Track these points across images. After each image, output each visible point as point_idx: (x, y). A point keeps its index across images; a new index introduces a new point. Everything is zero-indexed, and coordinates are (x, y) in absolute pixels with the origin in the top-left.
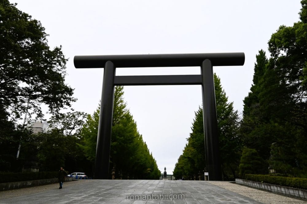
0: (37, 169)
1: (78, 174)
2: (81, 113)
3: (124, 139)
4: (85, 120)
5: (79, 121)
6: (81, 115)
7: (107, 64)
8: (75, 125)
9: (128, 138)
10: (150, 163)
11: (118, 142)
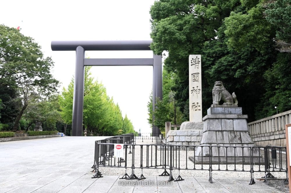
3: (93, 107)
7: (78, 48)
9: (96, 106)
10: (121, 125)
11: (89, 109)
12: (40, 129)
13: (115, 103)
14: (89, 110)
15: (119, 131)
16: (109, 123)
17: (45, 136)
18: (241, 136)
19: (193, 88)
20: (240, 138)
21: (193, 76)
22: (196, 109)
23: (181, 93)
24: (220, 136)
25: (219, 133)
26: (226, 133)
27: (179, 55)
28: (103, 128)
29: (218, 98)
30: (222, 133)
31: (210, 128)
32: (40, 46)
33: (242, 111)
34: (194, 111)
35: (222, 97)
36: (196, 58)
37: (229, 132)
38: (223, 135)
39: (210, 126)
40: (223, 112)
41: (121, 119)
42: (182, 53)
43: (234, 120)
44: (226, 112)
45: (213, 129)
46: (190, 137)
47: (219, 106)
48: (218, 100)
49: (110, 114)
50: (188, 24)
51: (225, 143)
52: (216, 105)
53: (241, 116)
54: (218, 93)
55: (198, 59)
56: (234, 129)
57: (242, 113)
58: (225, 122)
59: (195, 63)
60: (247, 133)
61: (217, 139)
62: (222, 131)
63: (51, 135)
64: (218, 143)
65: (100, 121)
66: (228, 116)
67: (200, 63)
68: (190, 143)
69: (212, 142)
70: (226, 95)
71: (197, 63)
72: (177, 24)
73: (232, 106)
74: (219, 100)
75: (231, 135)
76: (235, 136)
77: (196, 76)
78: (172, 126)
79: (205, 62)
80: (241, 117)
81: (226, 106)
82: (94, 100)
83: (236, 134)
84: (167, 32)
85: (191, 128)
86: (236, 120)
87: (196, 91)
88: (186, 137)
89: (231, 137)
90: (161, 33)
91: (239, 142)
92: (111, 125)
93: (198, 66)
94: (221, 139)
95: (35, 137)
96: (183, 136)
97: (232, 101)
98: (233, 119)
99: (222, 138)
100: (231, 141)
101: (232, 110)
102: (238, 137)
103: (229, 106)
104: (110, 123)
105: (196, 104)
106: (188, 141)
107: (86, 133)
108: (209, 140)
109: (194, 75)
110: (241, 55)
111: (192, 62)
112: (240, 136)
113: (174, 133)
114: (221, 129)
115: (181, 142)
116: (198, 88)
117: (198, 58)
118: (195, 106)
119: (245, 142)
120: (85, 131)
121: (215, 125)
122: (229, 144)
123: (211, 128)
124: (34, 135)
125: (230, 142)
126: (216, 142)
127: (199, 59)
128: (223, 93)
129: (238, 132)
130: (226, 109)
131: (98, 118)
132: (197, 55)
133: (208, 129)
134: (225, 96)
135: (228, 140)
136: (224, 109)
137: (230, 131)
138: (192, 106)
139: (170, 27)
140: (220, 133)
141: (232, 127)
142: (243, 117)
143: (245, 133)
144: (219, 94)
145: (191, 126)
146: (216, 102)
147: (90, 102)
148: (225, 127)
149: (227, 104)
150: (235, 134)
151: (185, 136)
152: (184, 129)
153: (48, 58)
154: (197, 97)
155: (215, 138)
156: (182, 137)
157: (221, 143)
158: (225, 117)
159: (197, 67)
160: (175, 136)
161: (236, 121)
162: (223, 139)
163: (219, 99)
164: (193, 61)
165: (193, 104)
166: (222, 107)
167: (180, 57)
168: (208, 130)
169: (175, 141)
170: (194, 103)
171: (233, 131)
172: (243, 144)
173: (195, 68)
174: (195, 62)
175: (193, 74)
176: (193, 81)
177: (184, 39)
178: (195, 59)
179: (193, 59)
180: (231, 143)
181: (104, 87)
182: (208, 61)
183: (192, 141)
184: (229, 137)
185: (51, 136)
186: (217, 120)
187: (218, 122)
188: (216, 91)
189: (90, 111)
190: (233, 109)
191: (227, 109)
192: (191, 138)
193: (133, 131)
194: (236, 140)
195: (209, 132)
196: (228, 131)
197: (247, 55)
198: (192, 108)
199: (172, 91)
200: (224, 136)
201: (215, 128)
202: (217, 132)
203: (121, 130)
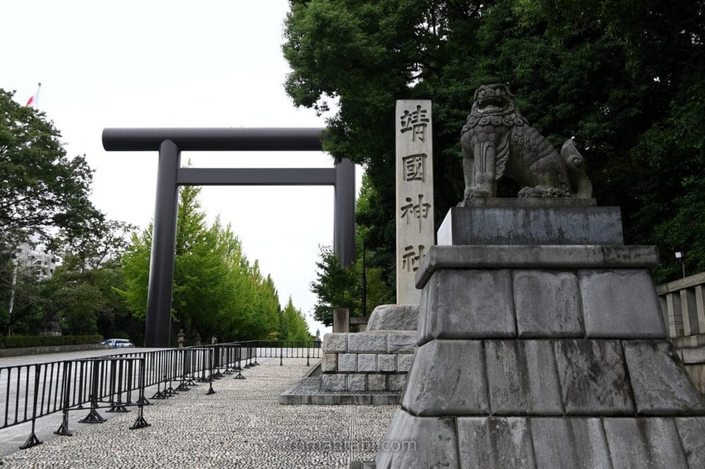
0: (59, 332)
1: (117, 342)
2: (120, 224)
3: (199, 280)
4: (128, 238)
5: (116, 240)
6: (120, 227)
7: (163, 145)
8: (108, 248)
9: (207, 278)
10: (274, 321)
11: (189, 285)
12: (55, 331)
13: (264, 276)
14: (189, 288)
15: (272, 334)
16: (243, 317)
17: (57, 348)
18: (631, 366)
19: (408, 200)
20: (625, 383)
21: (408, 163)
22: (415, 266)
23: (383, 231)
24: (506, 370)
25: (498, 347)
26: (539, 351)
27: (367, 104)
28: (231, 328)
29: (489, 164)
30: (516, 351)
31: (447, 323)
32: (56, 131)
33: (619, 228)
34: (409, 270)
35: (510, 155)
36: (416, 110)
37: (558, 344)
38: (522, 363)
39: (448, 312)
40: (521, 231)
41: (275, 308)
42: (375, 98)
43: (583, 273)
44: (537, 229)
45: (467, 328)
46: (394, 355)
47: (497, 200)
48: (490, 174)
49: (247, 298)
50: (393, 13)
51: (538, 408)
52: (483, 195)
53: (622, 253)
54: (492, 136)
55: (422, 112)
56: (582, 323)
57: (620, 239)
58: (536, 289)
59: (414, 124)
60: (663, 347)
61: (490, 384)
62: (516, 339)
63: (80, 344)
64: (494, 410)
65: (221, 312)
66: (549, 253)
67: (430, 125)
68: (392, 378)
69: (460, 408)
70: (530, 149)
71: (420, 125)
72: (362, 13)
73: (568, 201)
74: (495, 173)
75: (569, 361)
76: (596, 369)
77: (416, 163)
78: (352, 322)
79: (443, 122)
80: (622, 260)
81: (533, 201)
82: (201, 263)
83: (597, 353)
84: (328, 30)
85: (400, 326)
86: (596, 276)
87: (417, 209)
88: (379, 356)
89: (570, 372)
90: (312, 36)
91: (620, 404)
92: (250, 322)
93: (422, 133)
94: (512, 385)
95: (24, 350)
96: (369, 352)
97: (566, 180)
98: (575, 269)
99: (516, 378)
100: (574, 401)
101: (571, 221)
102: (611, 376)
103: (549, 202)
104: (247, 316)
105: (416, 250)
106: (386, 370)
107: (181, 339)
108: (444, 391)
109: (411, 159)
110: (559, 88)
111: (403, 123)
112: (625, 366)
113: (339, 342)
114: (509, 329)
115: (362, 373)
116: (424, 201)
117: (422, 109)
118: (413, 257)
119: (656, 406)
120: (180, 336)
121: (475, 303)
122: (560, 416)
123: (454, 318)
124: (22, 347)
125: (564, 405)
126: (484, 407)
127: (425, 111)
128: (514, 138)
129: (609, 346)
130: (536, 218)
131: (215, 305)
132: (418, 102)
133: (434, 325)
134: (527, 156)
135: (554, 393)
136: (527, 215)
137: (565, 338)
138: (404, 257)
139: (337, 17)
140: (506, 349)
141: (574, 314)
142: (634, 260)
143: (650, 351)
144: (497, 142)
145: (399, 318)
146: (482, 181)
147: (194, 268)
148: (536, 318)
149: (539, 195)
150: (592, 353)
151: (377, 353)
152: (377, 328)
153: (78, 158)
154: (420, 227)
155: (477, 380)
156: (366, 355)
157: (515, 408)
158: (531, 260)
159: (421, 135)
160: (344, 352)
161: (591, 284)
162: (526, 384)
163: (495, 166)
164: (406, 120)
165: (407, 249)
166: (515, 208)
167: (368, 109)
168: (436, 333)
169: (343, 370)
170: (411, 247)
171: (581, 336)
172: (644, 415)
173: (413, 140)
174: (413, 122)
175: (408, 157)
176: (409, 180)
177: (382, 54)
178: (414, 113)
179: (406, 112)
180: (570, 407)
181: (234, 238)
182: (454, 120)
183: (399, 370)
184: (557, 372)
185: (78, 347)
186: (487, 277)
187: (491, 290)
188: (478, 128)
189: (193, 288)
190: (575, 217)
191: (542, 218)
192: (395, 359)
193: (306, 336)
194: (600, 390)
195: (441, 347)
196: (552, 338)
197: (578, 84)
198: (404, 261)
199: (360, 224)
200: (533, 366)
201: (476, 318)
202: (490, 346)
203: (275, 333)
